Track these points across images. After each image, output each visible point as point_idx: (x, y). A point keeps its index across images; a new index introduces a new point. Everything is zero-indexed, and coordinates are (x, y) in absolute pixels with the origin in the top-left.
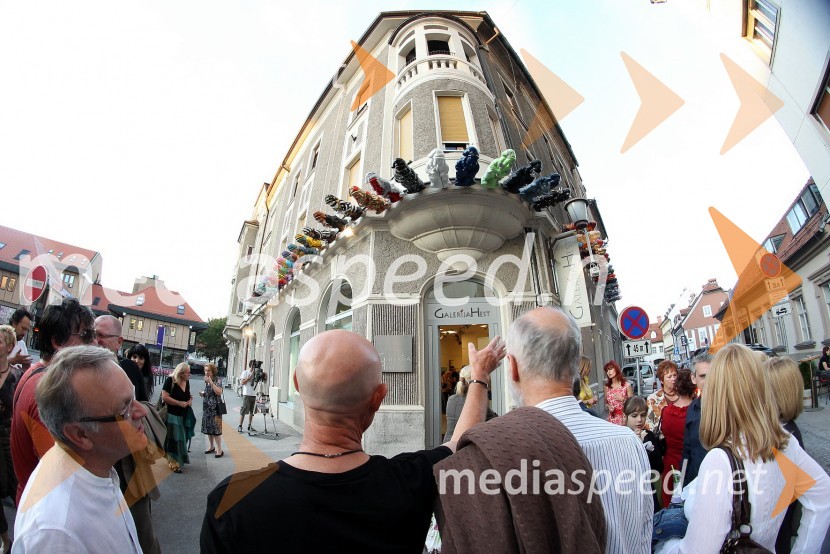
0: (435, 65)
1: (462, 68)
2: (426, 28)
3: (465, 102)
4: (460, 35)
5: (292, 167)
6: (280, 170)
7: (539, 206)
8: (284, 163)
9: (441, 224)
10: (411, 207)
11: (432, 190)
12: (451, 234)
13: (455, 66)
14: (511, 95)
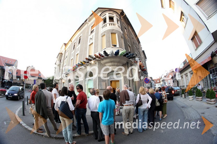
0: (110, 25)
1: (116, 26)
2: (109, 14)
3: (117, 35)
4: (116, 16)
5: (73, 41)
6: (69, 41)
7: (129, 59)
8: (70, 40)
9: (111, 62)
10: (106, 58)
11: (110, 56)
12: (113, 64)
13: (115, 25)
14: (126, 29)
